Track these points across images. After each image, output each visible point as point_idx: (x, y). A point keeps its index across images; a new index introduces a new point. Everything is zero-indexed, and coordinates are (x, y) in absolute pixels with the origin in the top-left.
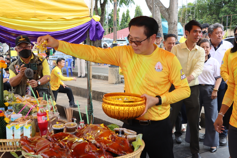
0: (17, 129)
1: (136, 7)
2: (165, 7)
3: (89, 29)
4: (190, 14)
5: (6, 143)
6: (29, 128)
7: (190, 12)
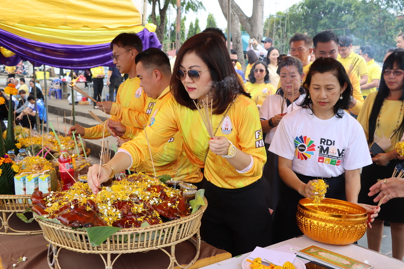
1: (209, 16)
2: (246, 16)
4: (279, 26)
6: (47, 179)
7: (279, 24)
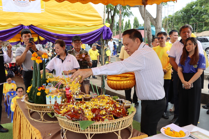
0: (52, 98)
1: (135, 18)
2: (153, 18)
3: (102, 32)
4: (170, 22)
5: (46, 107)
7: (170, 21)
